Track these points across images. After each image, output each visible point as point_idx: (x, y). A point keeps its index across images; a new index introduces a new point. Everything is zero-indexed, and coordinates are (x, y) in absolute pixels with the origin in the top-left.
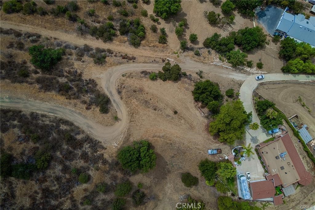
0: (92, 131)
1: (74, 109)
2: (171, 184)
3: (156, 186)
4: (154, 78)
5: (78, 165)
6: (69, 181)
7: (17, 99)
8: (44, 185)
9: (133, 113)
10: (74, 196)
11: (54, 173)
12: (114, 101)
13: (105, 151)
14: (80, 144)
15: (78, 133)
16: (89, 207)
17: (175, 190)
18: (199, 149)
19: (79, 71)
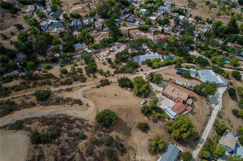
0: (78, 115)
1: (64, 108)
2: (136, 137)
3: (127, 140)
4: (98, 87)
5: (76, 131)
6: (74, 141)
7: (33, 112)
8: (60, 146)
9: (95, 101)
10: (80, 149)
11: (64, 138)
12: (84, 101)
13: (89, 121)
14: (73, 121)
15: (71, 117)
16: (92, 158)
17: (140, 139)
18: (136, 105)
19: (61, 97)
